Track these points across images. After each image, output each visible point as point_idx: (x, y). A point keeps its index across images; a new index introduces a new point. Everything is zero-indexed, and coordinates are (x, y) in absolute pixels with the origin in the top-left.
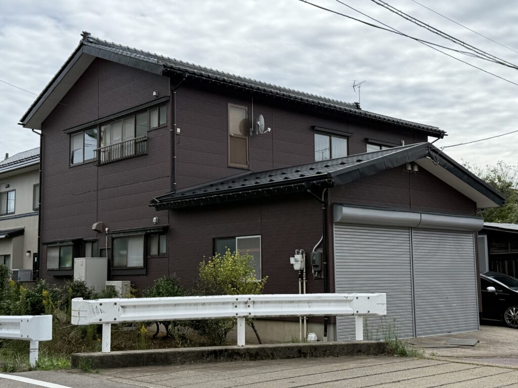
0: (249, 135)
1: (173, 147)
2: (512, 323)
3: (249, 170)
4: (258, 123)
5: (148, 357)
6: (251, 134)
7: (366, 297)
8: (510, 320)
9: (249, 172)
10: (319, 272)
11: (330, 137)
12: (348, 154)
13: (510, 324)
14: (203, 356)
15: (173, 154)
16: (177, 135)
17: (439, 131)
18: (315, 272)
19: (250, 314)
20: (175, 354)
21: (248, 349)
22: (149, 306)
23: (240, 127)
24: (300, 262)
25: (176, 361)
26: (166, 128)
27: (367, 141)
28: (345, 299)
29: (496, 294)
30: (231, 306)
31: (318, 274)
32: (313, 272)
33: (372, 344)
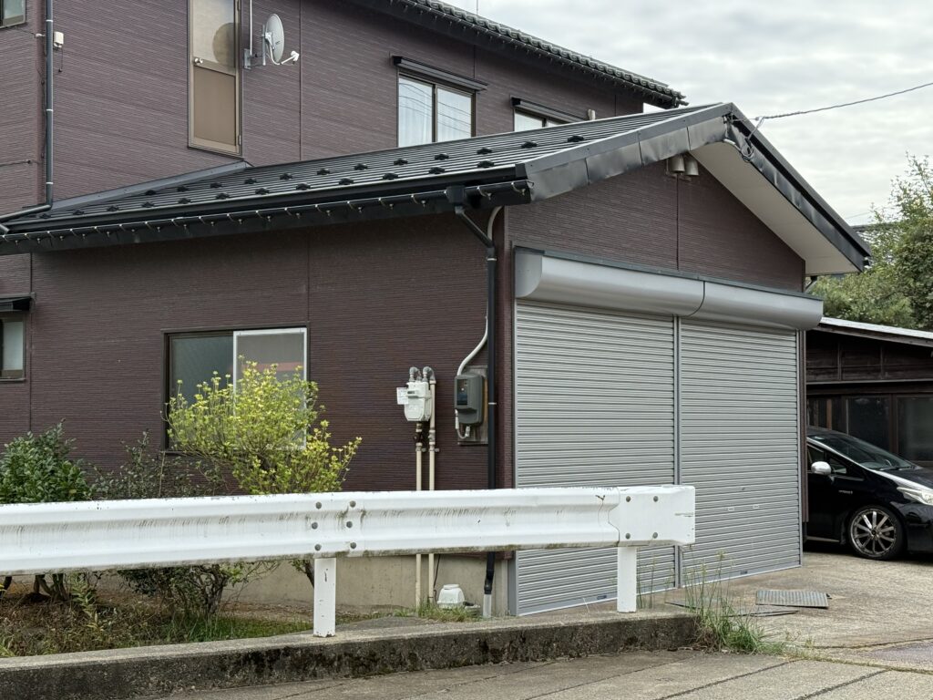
0: (241, 67)
1: (44, 84)
2: (869, 547)
3: (242, 160)
4: (268, 36)
5: (63, 678)
6: (247, 64)
7: (649, 495)
8: (862, 540)
9: (242, 166)
10: (475, 427)
11: (434, 87)
12: (473, 133)
13: (863, 549)
14: (224, 669)
15: (45, 101)
16: (56, 49)
17: (671, 93)
18: (463, 426)
19: (353, 546)
20: (143, 667)
21: (347, 645)
22: (65, 526)
23: (214, 45)
24: (423, 400)
25: (147, 687)
26: (25, 29)
27: (515, 105)
28: (599, 501)
29: (832, 478)
30: (300, 523)
31: (471, 433)
32: (457, 427)
33: (662, 620)
